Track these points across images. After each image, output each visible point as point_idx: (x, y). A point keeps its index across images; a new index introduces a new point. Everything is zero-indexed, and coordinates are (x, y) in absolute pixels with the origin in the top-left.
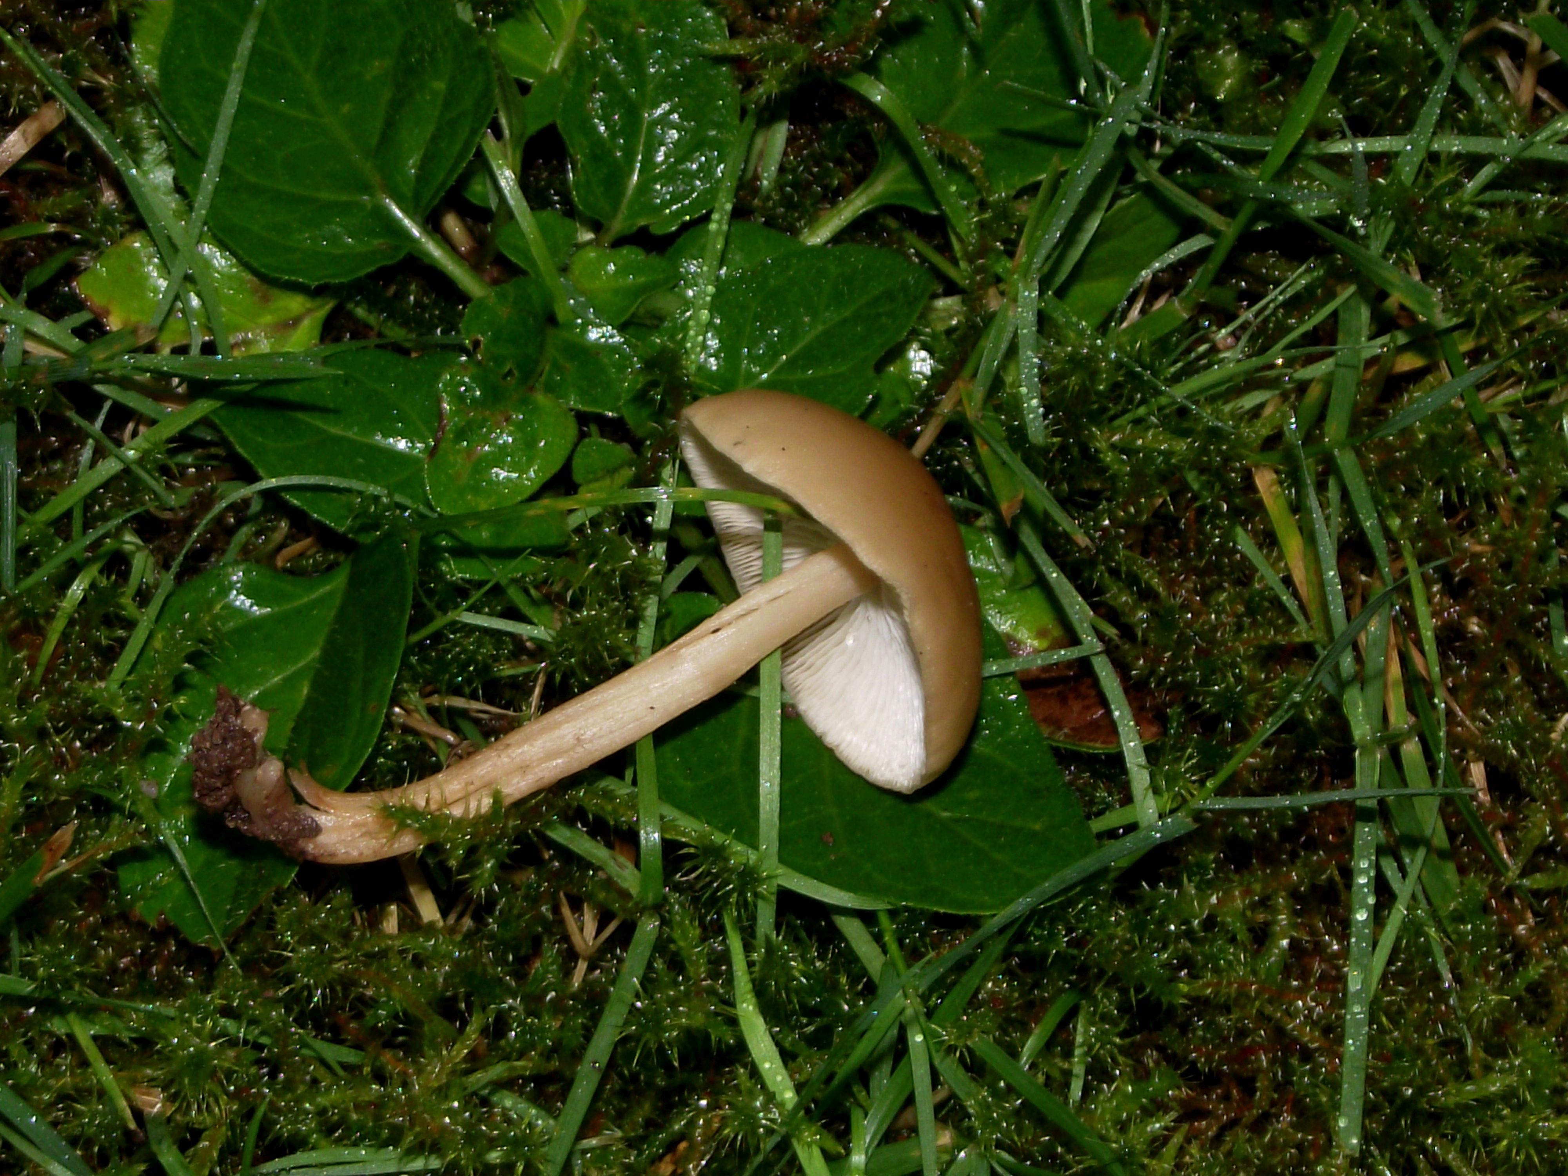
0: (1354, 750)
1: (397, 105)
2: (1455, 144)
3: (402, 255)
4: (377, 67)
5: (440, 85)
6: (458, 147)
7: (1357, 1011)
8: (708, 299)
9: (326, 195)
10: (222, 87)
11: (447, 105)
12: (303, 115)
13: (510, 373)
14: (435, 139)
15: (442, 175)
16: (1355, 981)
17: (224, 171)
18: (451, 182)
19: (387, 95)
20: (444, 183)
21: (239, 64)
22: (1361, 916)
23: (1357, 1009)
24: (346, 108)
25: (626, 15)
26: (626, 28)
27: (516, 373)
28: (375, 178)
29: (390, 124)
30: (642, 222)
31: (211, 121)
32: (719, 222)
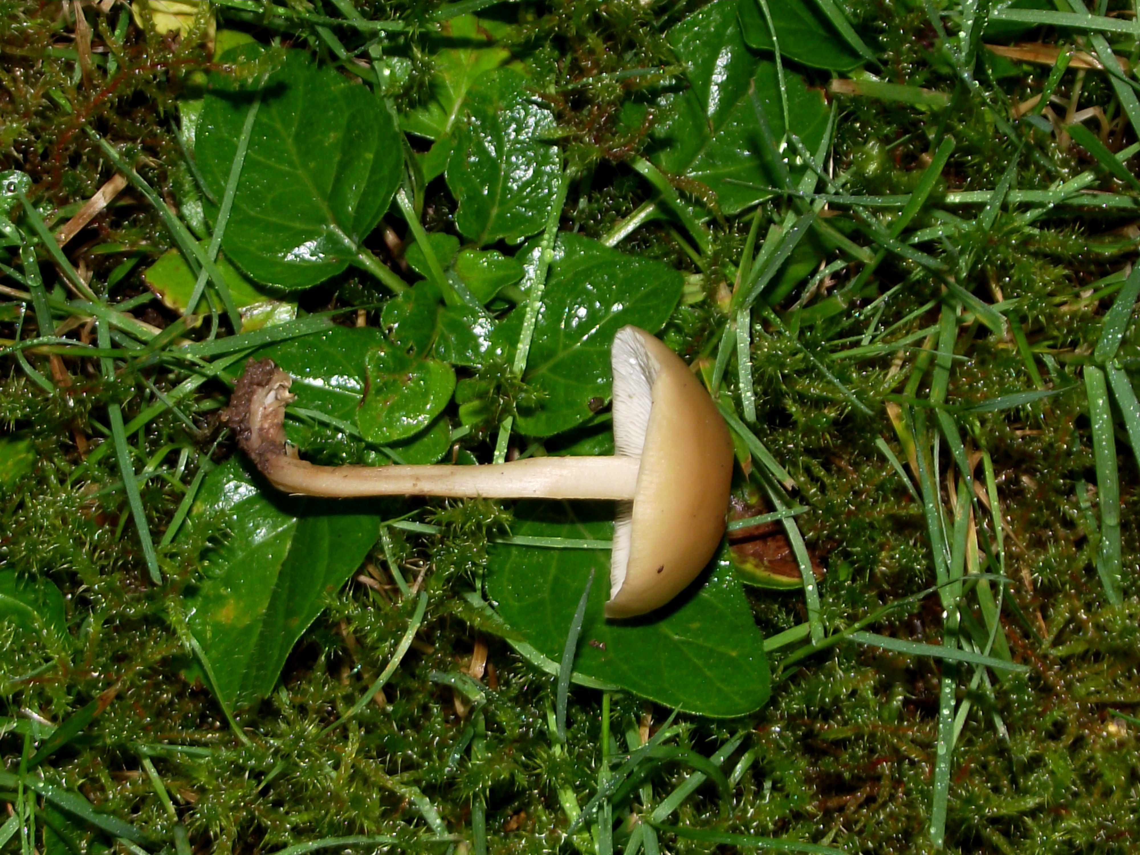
0: (943, 610)
1: (344, 166)
2: (1018, 196)
3: (346, 266)
4: (333, 137)
5: (370, 156)
6: (379, 201)
7: (943, 767)
8: (540, 293)
9: (298, 225)
10: (234, 149)
11: (374, 171)
12: (286, 168)
13: (411, 349)
14: (365, 194)
15: (369, 219)
16: (942, 749)
17: (234, 208)
18: (374, 226)
19: (337, 158)
20: (370, 224)
21: (244, 137)
22: (946, 712)
23: (943, 765)
24: (312, 165)
25: (491, 102)
26: (490, 112)
27: (415, 348)
28: (329, 215)
29: (338, 180)
30: (501, 236)
31: (227, 174)
32: (549, 241)
